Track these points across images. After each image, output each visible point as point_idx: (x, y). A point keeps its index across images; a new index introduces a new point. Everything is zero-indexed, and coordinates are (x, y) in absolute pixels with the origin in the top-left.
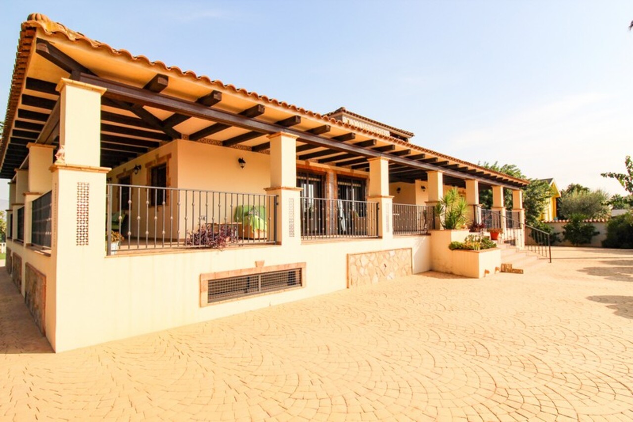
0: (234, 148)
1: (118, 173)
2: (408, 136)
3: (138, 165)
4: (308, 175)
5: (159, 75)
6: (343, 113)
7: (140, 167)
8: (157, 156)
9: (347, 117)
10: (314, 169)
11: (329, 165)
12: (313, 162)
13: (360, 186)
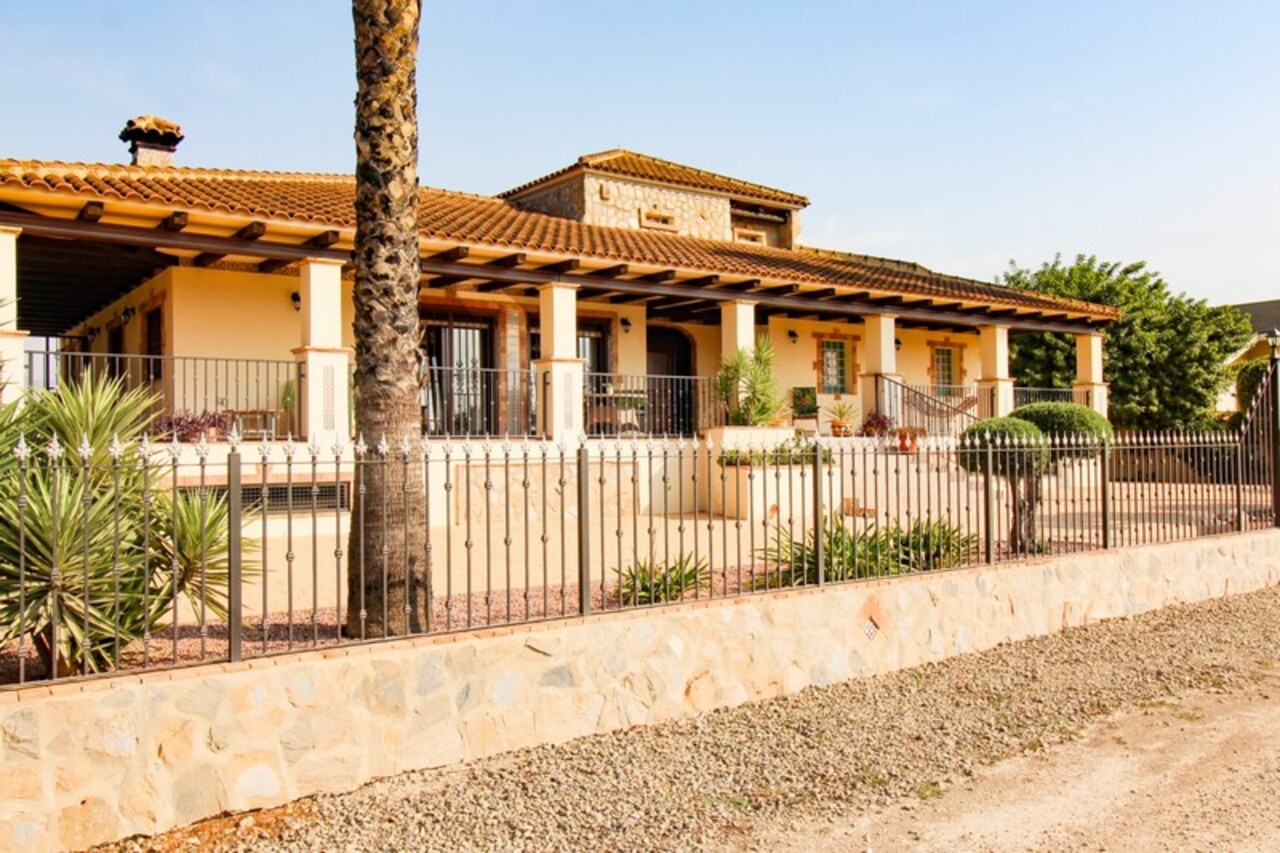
0: (282, 274)
1: (107, 320)
2: (791, 205)
3: (130, 307)
4: (451, 318)
5: (91, 204)
6: (585, 169)
7: (133, 310)
8: (152, 292)
9: (598, 177)
10: (468, 305)
11: (509, 293)
12: (466, 290)
13: (599, 335)
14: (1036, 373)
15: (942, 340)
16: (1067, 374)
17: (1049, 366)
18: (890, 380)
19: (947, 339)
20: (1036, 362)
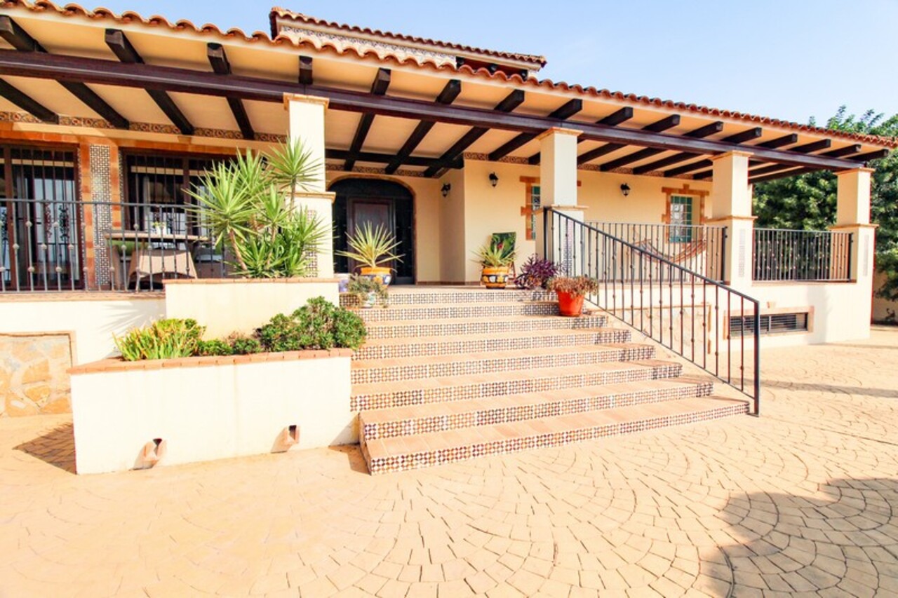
14: (786, 220)
15: (681, 187)
16: (820, 222)
17: (800, 214)
18: (560, 214)
19: (686, 187)
20: (787, 211)
